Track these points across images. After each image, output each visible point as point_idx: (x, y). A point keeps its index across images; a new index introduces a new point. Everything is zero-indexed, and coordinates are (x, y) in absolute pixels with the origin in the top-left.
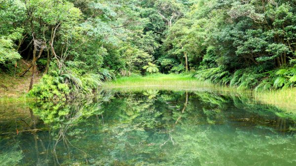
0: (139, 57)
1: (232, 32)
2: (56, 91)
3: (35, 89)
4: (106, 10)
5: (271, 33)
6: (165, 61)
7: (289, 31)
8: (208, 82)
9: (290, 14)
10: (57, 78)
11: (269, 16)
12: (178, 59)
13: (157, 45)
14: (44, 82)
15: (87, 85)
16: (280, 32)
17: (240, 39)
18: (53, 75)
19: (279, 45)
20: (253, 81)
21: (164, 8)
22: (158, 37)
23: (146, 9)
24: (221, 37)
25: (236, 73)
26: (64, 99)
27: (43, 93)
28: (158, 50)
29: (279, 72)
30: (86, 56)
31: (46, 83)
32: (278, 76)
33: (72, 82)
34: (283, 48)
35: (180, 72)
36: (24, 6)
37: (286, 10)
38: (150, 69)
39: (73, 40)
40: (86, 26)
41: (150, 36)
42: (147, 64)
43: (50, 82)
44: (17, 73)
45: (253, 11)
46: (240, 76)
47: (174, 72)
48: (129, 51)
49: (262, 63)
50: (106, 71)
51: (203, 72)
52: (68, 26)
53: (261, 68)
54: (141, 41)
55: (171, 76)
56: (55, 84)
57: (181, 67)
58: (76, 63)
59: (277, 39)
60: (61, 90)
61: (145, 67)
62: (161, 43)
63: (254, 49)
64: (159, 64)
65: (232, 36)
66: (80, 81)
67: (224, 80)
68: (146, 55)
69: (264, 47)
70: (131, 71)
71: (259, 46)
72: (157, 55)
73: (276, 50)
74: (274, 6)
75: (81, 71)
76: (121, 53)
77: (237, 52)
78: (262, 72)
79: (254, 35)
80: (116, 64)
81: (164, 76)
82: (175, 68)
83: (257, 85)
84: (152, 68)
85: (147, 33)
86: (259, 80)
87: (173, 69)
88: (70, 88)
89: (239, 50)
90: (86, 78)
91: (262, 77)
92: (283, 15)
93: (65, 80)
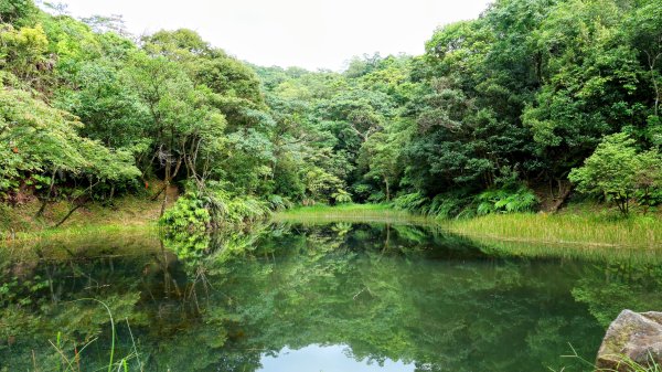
0: (326, 183)
1: (427, 146)
2: (192, 219)
3: (167, 216)
4: (261, 118)
5: (471, 146)
6: (360, 188)
7: (493, 142)
8: (405, 212)
9: (494, 121)
10: (195, 202)
11: (468, 124)
12: (376, 185)
13: (350, 168)
14: (179, 207)
15: (236, 211)
16: (482, 143)
17: (436, 154)
18: (189, 197)
19: (482, 161)
20: (453, 208)
21: (359, 121)
22: (352, 157)
23: (338, 122)
24: (413, 152)
25: (435, 199)
26: (204, 228)
27: (177, 221)
28: (352, 173)
29: (483, 196)
30: (236, 176)
31: (181, 208)
32: (482, 200)
33: (214, 207)
34: (486, 163)
35: (379, 202)
36: (148, 111)
37: (488, 116)
38: (340, 198)
39: (217, 156)
40: (235, 137)
41: (342, 157)
42: (337, 192)
43: (185, 207)
44: (148, 195)
45: (446, 118)
46: (440, 203)
47: (372, 201)
48: (311, 174)
49: (462, 183)
50: (277, 199)
51: (400, 200)
52: (211, 137)
53: (464, 191)
54: (330, 162)
55: (367, 206)
56: (192, 209)
57: (380, 195)
58: (222, 183)
59: (479, 153)
60: (198, 217)
61: (334, 195)
62: (355, 165)
63: (451, 165)
64: (353, 192)
65: (426, 150)
66: (226, 207)
67: (424, 209)
68: (335, 179)
69: (463, 163)
70: (316, 200)
71: (457, 163)
72: (351, 180)
73: (477, 167)
74: (475, 111)
75: (229, 194)
76: (301, 176)
77: (432, 170)
78: (464, 197)
79: (451, 148)
80: (293, 190)
81: (358, 206)
82: (372, 197)
83: (458, 212)
84: (343, 195)
85: (338, 152)
86: (462, 206)
87: (371, 198)
88: (211, 215)
89: (435, 168)
90: (236, 203)
91: (466, 204)
92: (485, 122)
93: (204, 204)
